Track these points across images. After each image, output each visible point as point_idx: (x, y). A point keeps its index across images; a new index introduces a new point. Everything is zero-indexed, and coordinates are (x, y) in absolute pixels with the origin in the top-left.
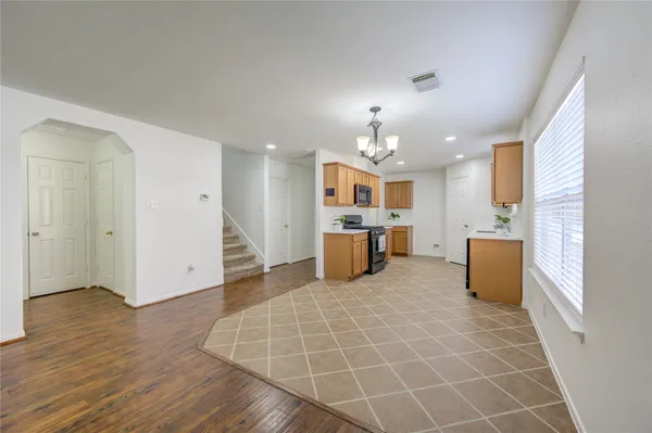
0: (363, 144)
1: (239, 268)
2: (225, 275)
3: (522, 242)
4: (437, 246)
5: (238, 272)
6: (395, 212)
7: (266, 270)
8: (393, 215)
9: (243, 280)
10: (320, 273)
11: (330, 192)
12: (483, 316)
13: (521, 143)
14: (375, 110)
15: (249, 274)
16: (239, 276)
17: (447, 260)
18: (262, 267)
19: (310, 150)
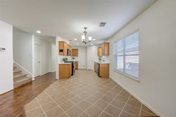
0: (83, 37)
1: (21, 81)
2: (14, 85)
3: (109, 64)
4: (84, 66)
5: (20, 83)
6: (74, 57)
7: (33, 79)
8: (73, 58)
9: (23, 86)
10: (57, 77)
11: (61, 51)
12: (106, 81)
13: (109, 43)
14: (85, 28)
15: (26, 82)
16: (21, 84)
17: (88, 69)
18: (31, 78)
19: (54, 36)
